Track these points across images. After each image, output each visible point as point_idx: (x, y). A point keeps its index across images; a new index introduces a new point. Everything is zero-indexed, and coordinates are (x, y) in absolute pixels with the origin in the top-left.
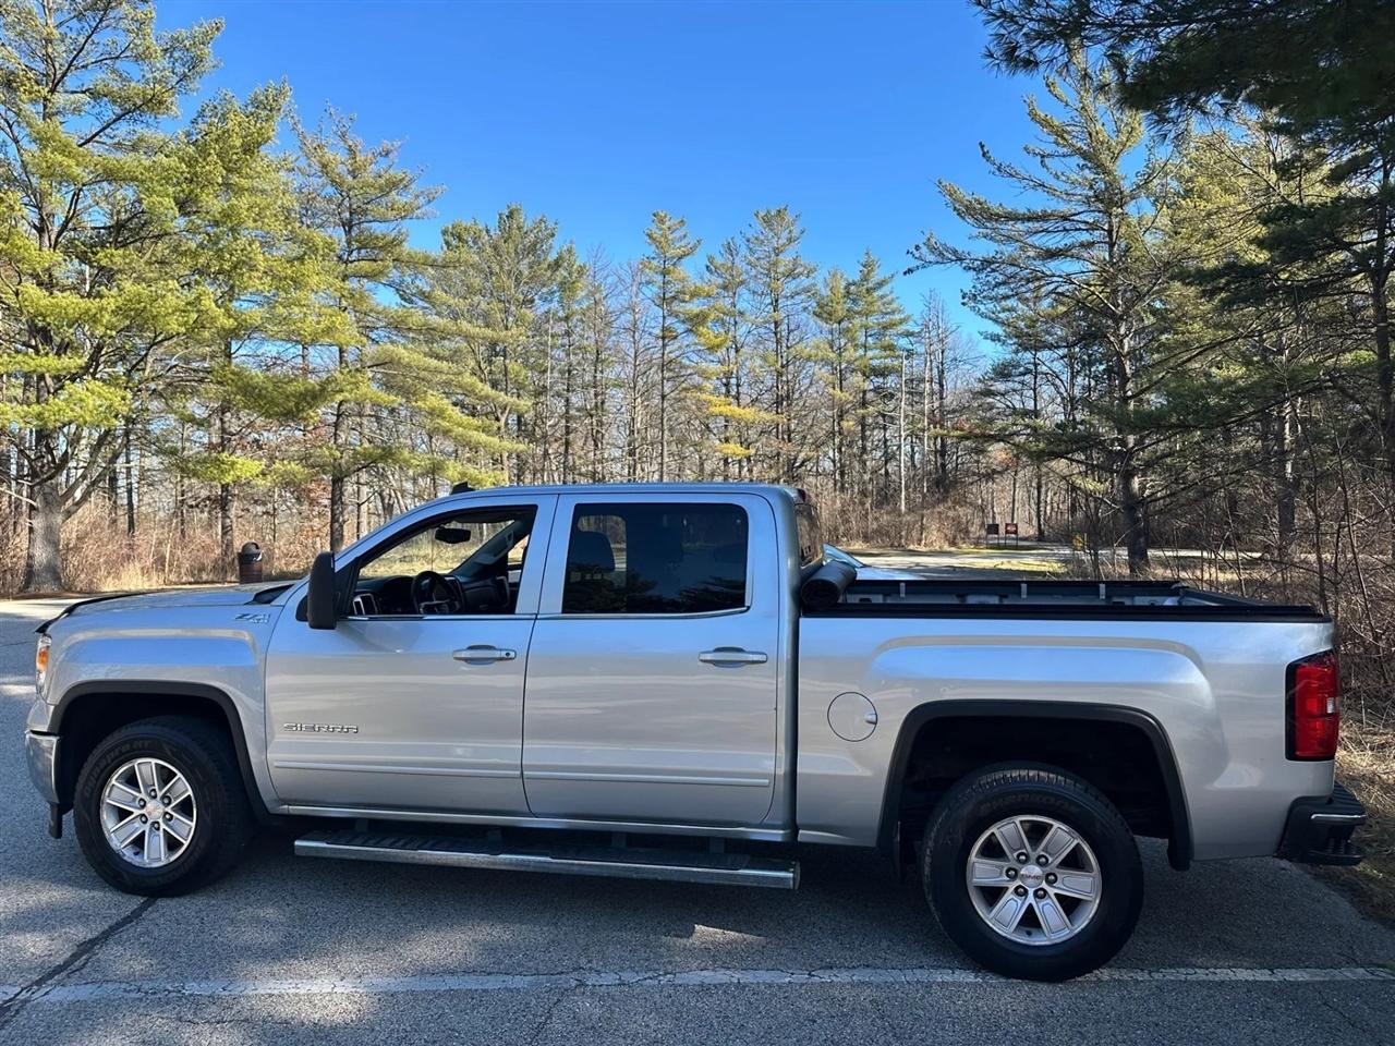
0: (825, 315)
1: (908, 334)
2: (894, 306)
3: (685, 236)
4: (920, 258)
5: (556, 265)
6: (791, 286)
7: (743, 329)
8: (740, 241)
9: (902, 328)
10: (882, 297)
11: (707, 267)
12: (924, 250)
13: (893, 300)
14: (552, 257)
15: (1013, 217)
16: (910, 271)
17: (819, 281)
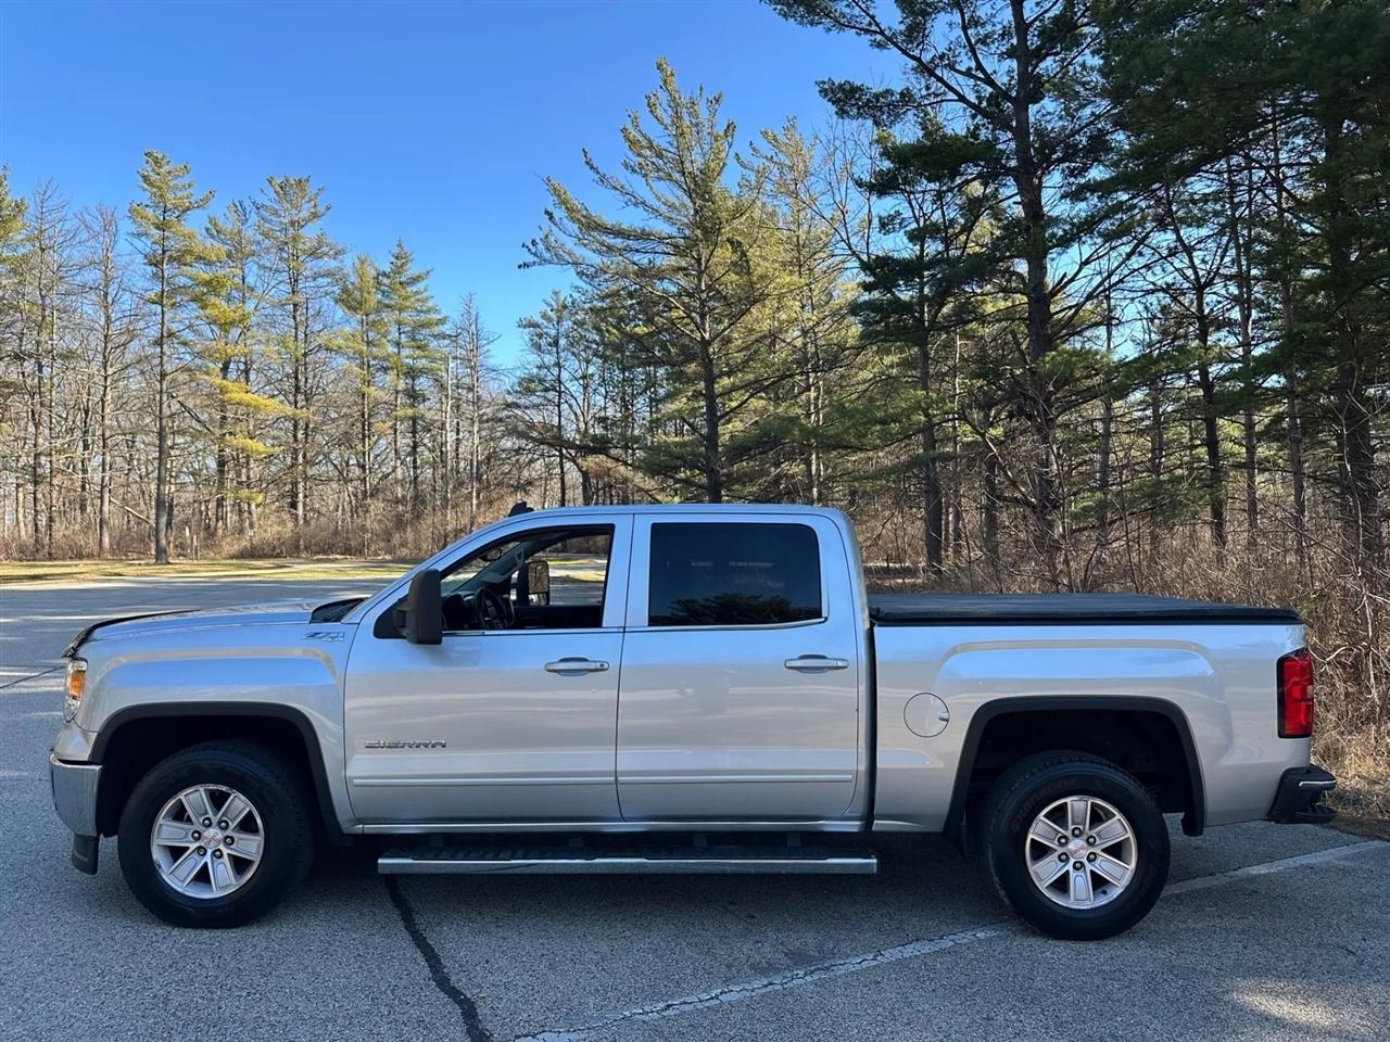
0: (352, 303)
1: (444, 336)
2: (430, 304)
3: (190, 186)
4: (536, 255)
6: (310, 267)
9: (437, 330)
10: (417, 293)
11: (207, 230)
13: (427, 298)
15: (619, 233)
17: (348, 263)
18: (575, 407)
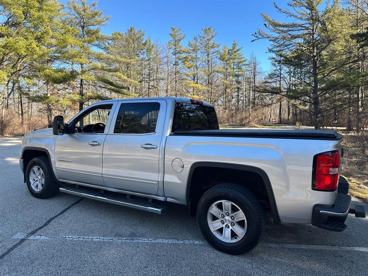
0: (222, 59)
1: (245, 65)
2: (242, 56)
3: (181, 34)
4: (256, 37)
5: (145, 44)
6: (212, 50)
7: (198, 63)
8: (198, 37)
9: (244, 63)
10: (238, 54)
11: (189, 45)
12: (258, 34)
13: (242, 55)
14: (144, 42)
15: (285, 26)
16: (253, 41)
17: (221, 49)
18: (287, 82)
